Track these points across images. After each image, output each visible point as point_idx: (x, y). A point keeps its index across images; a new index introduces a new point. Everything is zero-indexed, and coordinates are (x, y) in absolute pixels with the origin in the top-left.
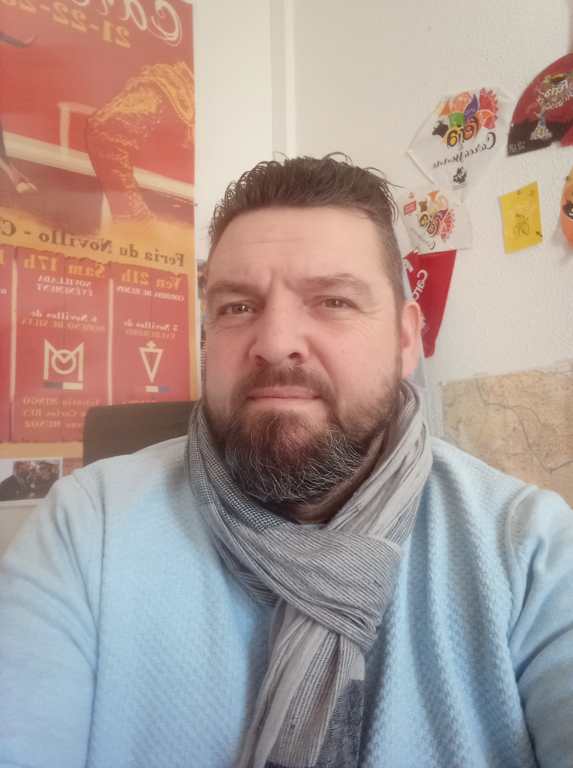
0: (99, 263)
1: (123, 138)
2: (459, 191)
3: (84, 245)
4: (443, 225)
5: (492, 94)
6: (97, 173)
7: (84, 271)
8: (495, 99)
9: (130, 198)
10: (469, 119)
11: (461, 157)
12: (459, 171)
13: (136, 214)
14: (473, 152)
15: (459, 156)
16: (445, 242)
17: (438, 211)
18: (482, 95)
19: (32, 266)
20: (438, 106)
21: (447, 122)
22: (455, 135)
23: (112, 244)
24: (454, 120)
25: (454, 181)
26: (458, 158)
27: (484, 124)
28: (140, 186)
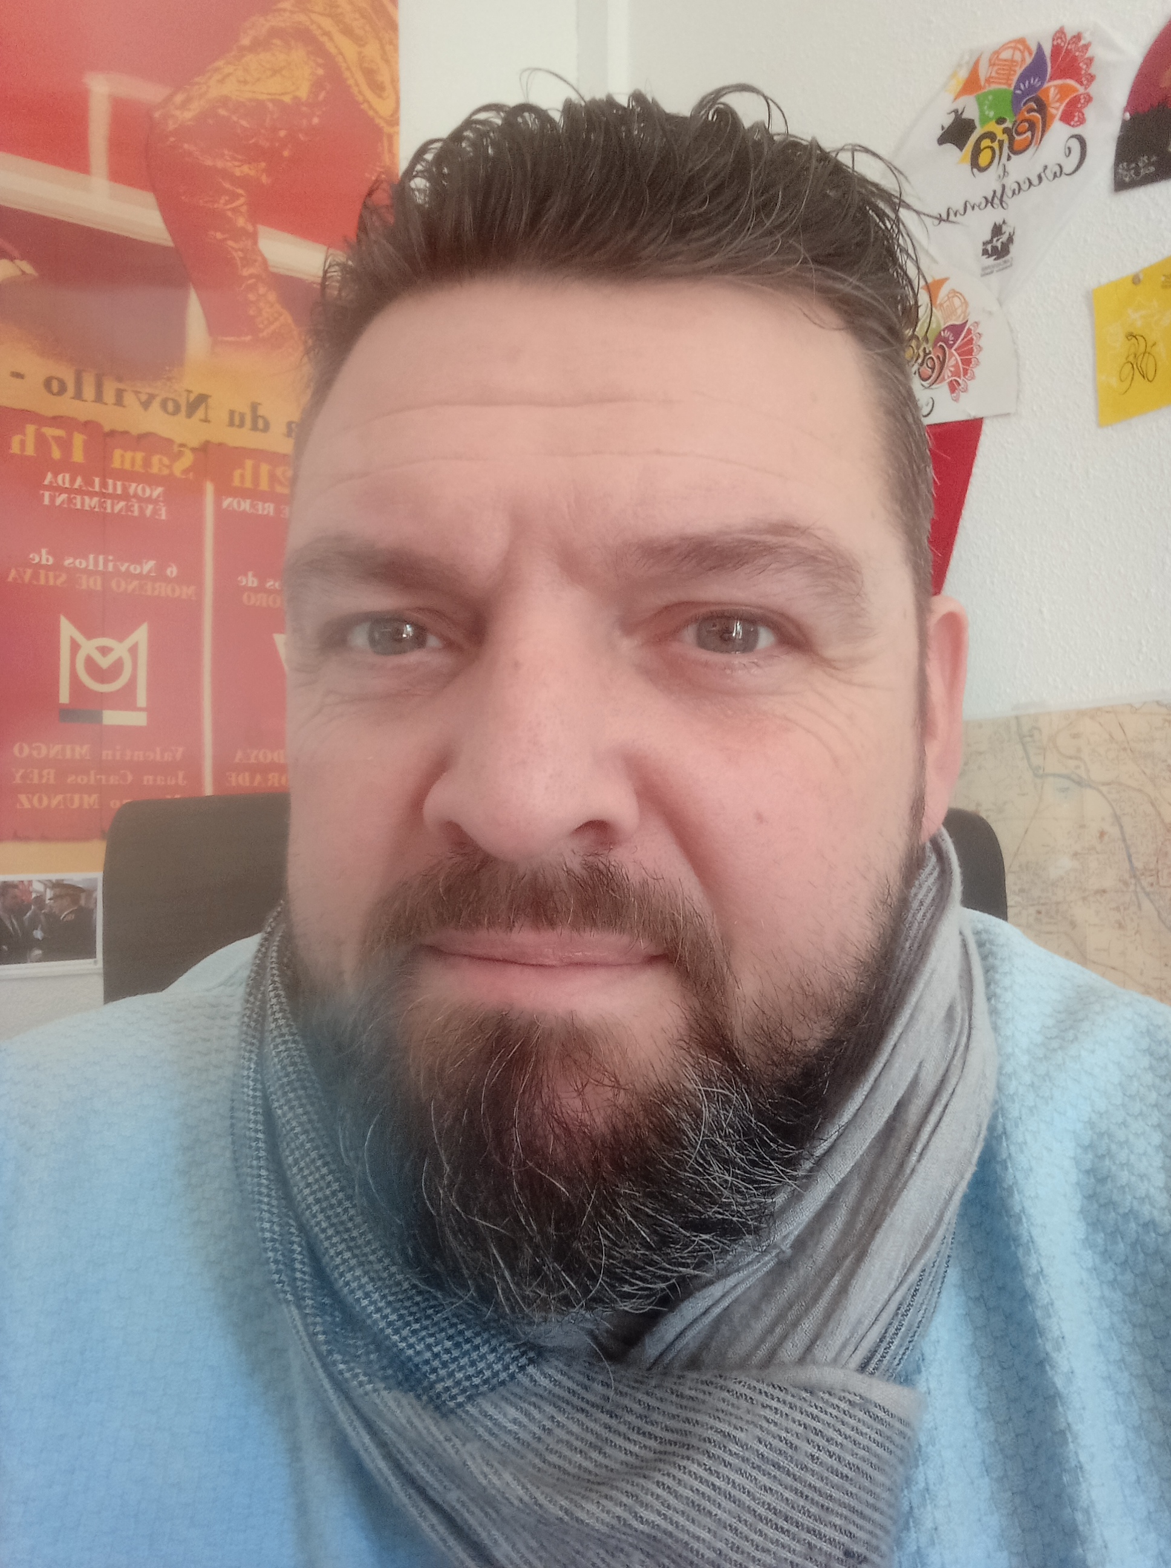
0: (182, 445)
1: (234, 159)
2: (994, 279)
3: (146, 405)
4: (954, 359)
5: (1083, 42)
6: (174, 240)
7: (147, 463)
8: (1088, 55)
9: (251, 297)
10: (1025, 104)
11: (1002, 196)
12: (997, 230)
13: (265, 334)
14: (1030, 183)
15: (999, 194)
16: (956, 400)
17: (943, 327)
18: (1058, 45)
19: (30, 451)
20: (954, 75)
21: (971, 112)
22: (990, 144)
23: (210, 400)
24: (990, 108)
25: (983, 255)
26: (995, 200)
27: (1059, 114)
28: (272, 269)
